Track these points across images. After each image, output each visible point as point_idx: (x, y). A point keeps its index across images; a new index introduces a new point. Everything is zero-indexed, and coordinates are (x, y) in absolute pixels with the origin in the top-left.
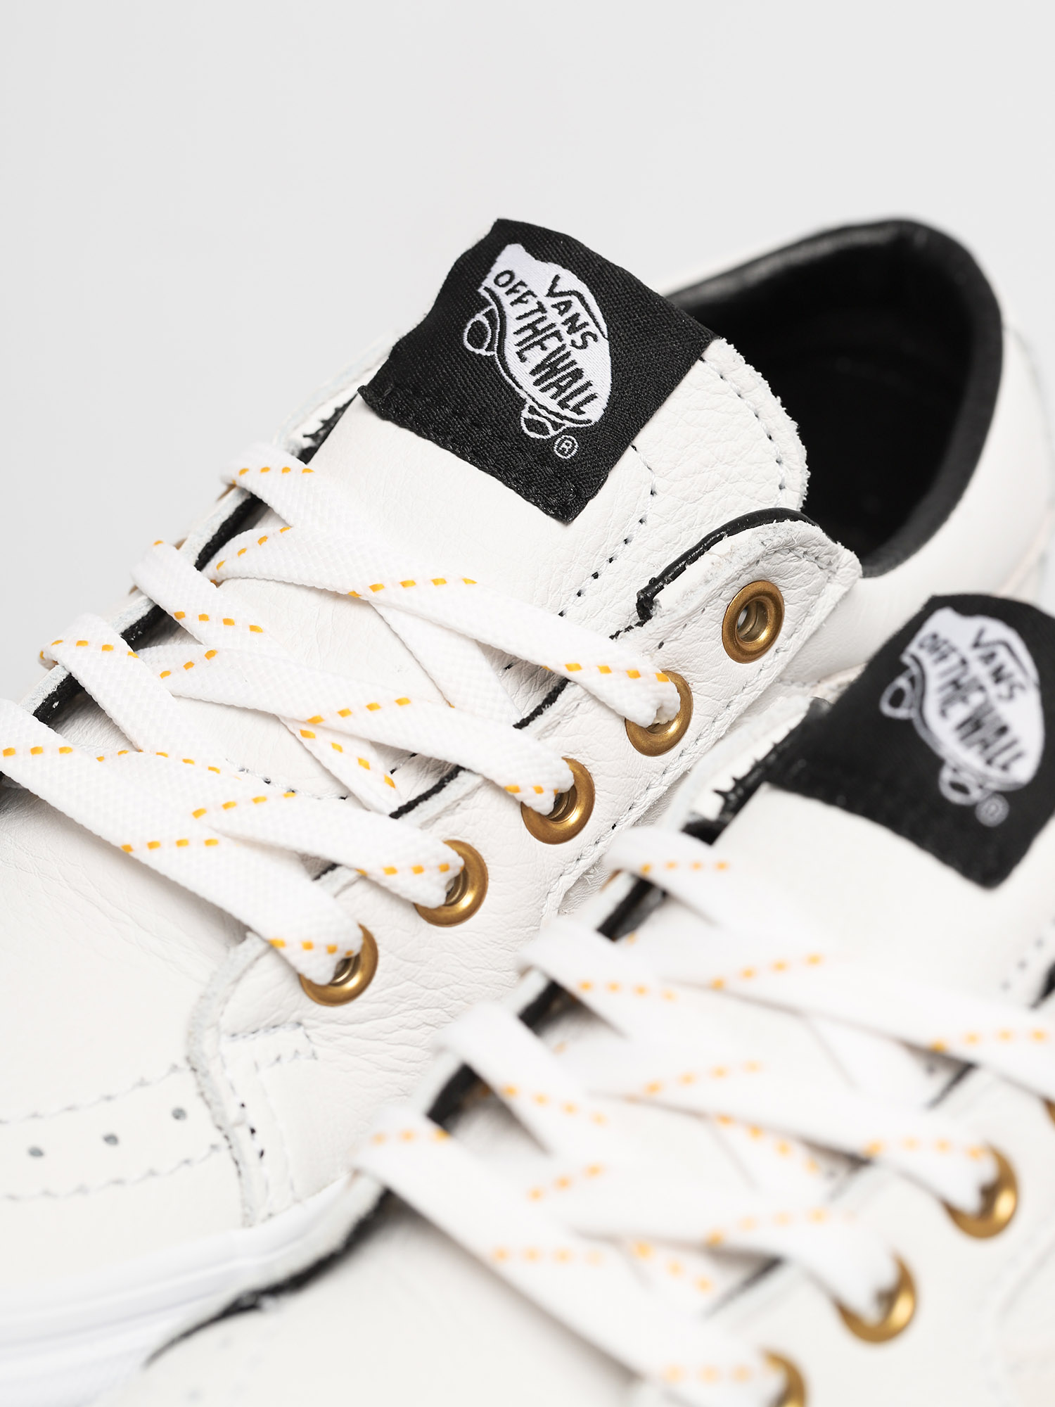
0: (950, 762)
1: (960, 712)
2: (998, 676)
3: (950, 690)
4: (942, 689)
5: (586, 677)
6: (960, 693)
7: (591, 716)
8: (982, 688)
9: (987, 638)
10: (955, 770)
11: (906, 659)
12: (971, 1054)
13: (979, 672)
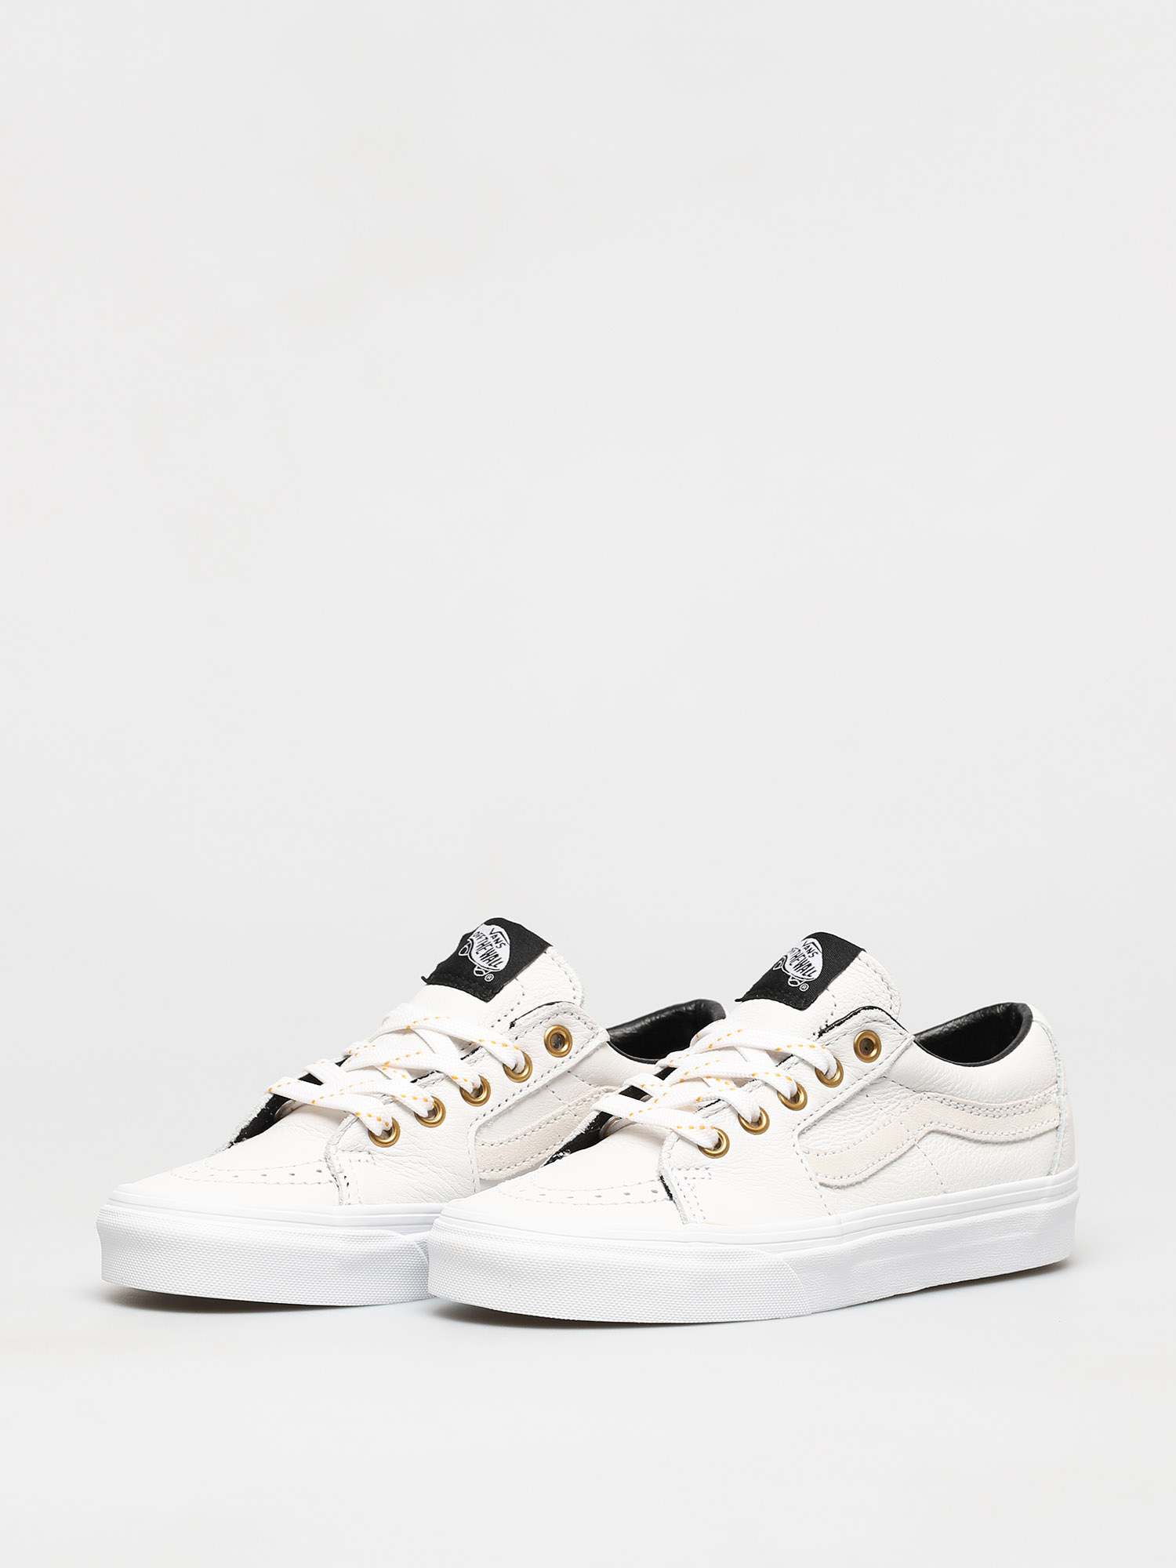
0: (792, 976)
1: (796, 962)
2: (809, 952)
5: (486, 1044)
6: (797, 958)
7: (488, 1060)
8: (804, 955)
9: (807, 943)
10: (793, 978)
12: (790, 1051)
13: (804, 951)
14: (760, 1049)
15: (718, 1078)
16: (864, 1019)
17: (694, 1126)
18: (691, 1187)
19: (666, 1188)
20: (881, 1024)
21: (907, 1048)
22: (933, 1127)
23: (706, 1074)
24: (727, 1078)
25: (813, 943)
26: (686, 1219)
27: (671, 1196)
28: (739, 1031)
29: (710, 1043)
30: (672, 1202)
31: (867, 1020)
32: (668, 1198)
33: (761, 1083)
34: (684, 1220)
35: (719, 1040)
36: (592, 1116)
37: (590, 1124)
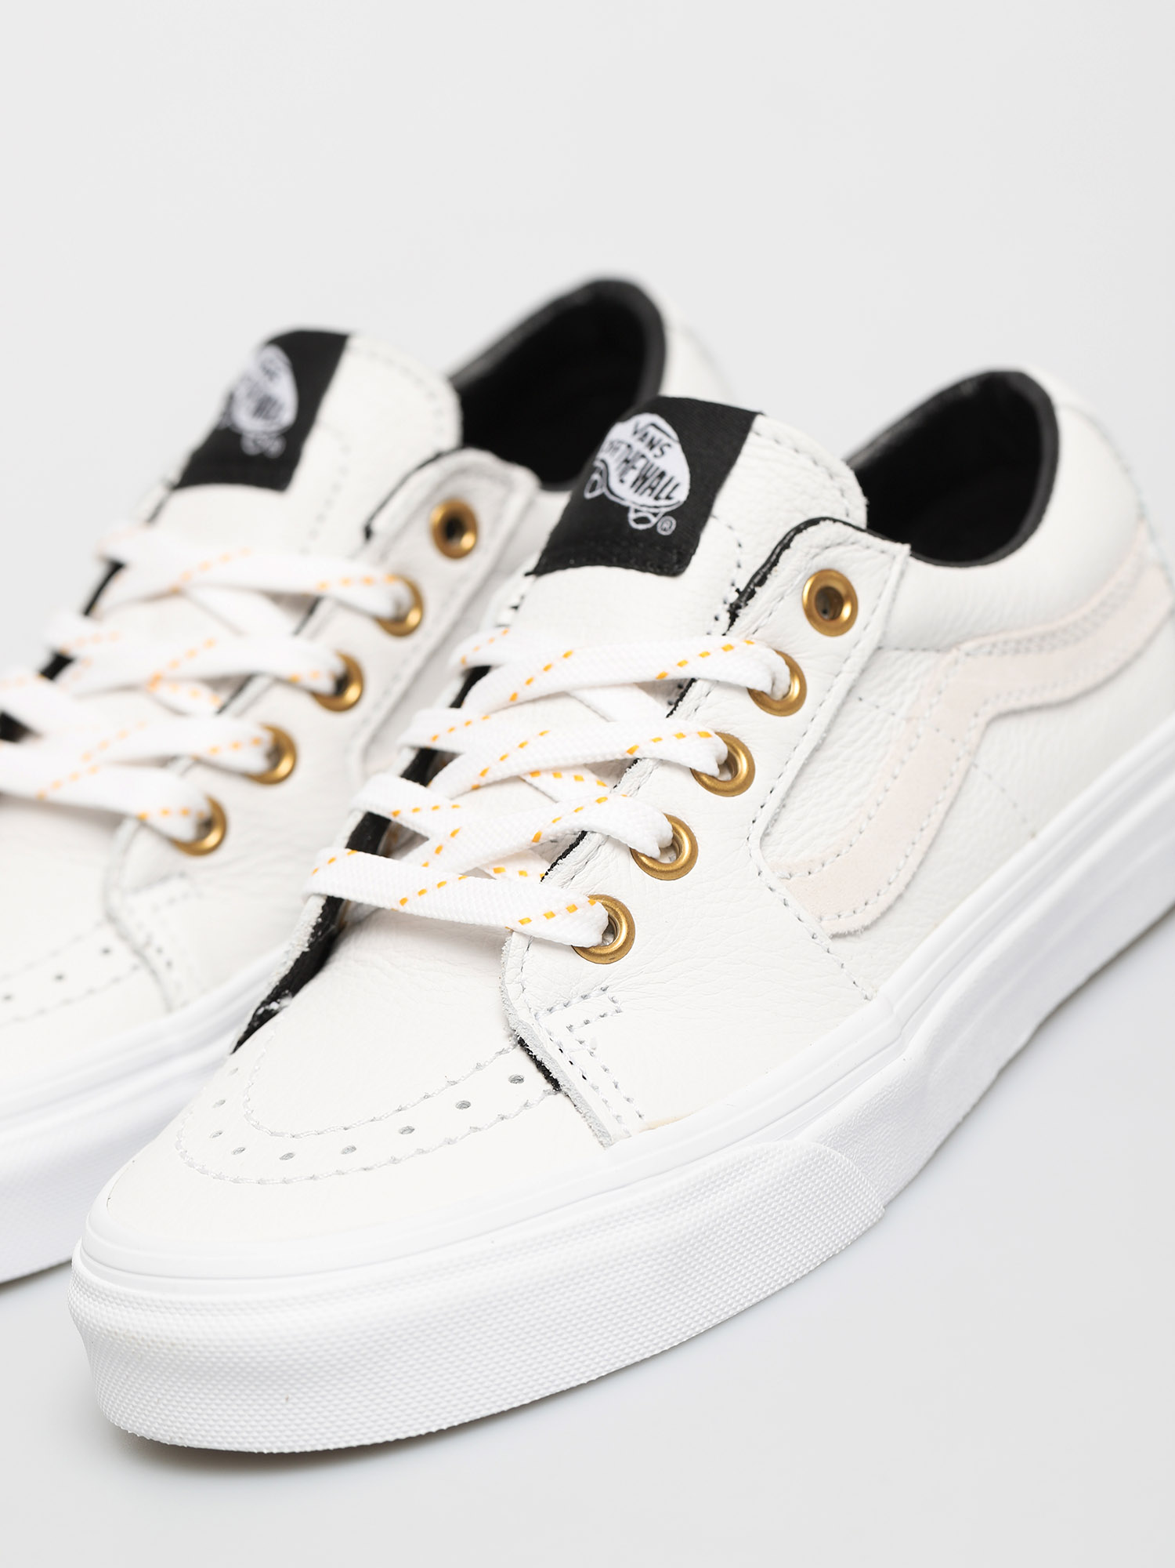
0: (633, 507)
1: (632, 476)
2: (651, 445)
3: (624, 465)
4: (618, 468)
5: (333, 590)
6: (630, 465)
8: (643, 456)
9: (641, 425)
10: (636, 511)
11: (598, 464)
12: (684, 673)
13: (640, 447)
14: (624, 685)
15: (556, 772)
16: (807, 554)
17: (554, 909)
18: (588, 1046)
19: (540, 1066)
20: (841, 549)
21: (902, 574)
22: (990, 711)
23: (527, 768)
24: (574, 767)
25: (654, 425)
26: (605, 1134)
27: (556, 1084)
28: (566, 656)
29: (511, 693)
30: (560, 1096)
31: (814, 551)
32: (549, 1087)
33: (651, 763)
34: (603, 1137)
35: (529, 682)
36: (313, 911)
37: (314, 928)
